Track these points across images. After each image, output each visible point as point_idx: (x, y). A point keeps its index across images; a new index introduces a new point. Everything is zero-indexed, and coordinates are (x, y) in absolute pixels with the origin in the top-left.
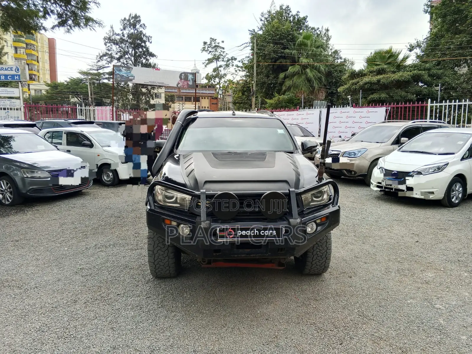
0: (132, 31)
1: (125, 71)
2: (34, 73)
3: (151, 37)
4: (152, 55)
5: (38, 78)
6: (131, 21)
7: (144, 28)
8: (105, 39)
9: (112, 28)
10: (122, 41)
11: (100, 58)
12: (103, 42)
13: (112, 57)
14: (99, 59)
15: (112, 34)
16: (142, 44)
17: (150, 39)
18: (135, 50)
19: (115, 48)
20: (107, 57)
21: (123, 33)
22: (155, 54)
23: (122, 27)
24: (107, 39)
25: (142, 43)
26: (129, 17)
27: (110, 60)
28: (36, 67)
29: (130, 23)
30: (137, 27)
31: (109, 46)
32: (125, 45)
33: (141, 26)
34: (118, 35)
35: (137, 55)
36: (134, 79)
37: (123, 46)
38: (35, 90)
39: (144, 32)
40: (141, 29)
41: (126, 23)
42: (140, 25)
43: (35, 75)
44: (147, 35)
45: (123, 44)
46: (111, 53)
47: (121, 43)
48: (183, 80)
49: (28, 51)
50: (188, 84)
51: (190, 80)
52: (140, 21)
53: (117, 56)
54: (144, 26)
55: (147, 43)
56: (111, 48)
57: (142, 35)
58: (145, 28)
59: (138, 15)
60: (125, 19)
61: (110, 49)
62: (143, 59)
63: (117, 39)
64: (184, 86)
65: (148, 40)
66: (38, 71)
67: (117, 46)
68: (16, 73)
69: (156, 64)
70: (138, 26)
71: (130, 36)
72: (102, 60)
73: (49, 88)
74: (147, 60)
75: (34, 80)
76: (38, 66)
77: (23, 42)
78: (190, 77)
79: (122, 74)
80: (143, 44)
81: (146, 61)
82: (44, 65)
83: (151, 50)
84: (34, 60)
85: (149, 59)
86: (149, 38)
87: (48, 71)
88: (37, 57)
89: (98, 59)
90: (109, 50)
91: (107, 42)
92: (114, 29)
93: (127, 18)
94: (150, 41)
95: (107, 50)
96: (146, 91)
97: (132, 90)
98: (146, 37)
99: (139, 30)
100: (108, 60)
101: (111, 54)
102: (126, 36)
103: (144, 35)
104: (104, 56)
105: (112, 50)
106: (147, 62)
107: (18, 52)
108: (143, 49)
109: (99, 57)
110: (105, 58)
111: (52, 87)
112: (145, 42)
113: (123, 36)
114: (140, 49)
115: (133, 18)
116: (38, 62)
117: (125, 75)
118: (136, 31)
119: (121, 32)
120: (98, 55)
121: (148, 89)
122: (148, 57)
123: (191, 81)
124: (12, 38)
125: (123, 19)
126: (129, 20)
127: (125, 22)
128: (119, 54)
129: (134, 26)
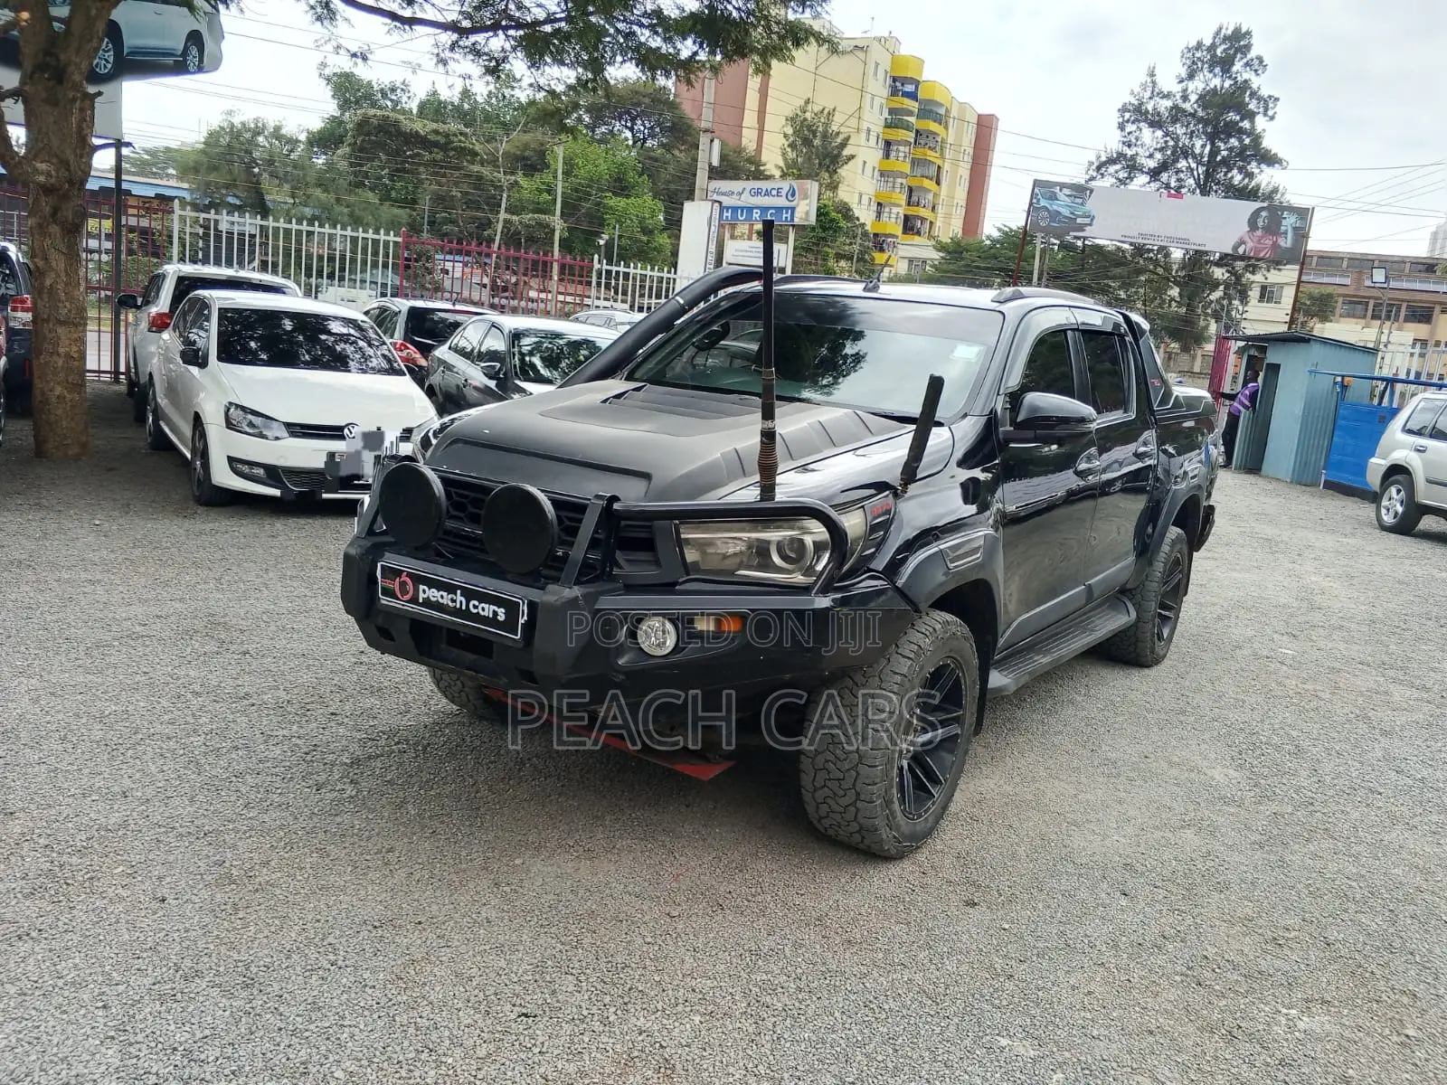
0: (1216, 82)
1: (1067, 198)
2: (923, 212)
3: (1277, 99)
4: (1269, 159)
5: (930, 228)
6: (1219, 51)
7: (1256, 71)
8: (1124, 110)
9: (1152, 74)
10: (1177, 114)
11: (1098, 168)
12: (1115, 119)
13: (1133, 167)
14: (1095, 174)
15: (1148, 94)
16: (1241, 124)
17: (1271, 105)
18: (1213, 144)
19: (1150, 138)
20: (1118, 167)
21: (1185, 90)
22: (1280, 155)
23: (1184, 72)
24: (1129, 111)
25: (1242, 120)
26: (1215, 38)
27: (1126, 175)
28: (930, 197)
29: (1214, 56)
30: (1234, 69)
31: (1130, 133)
32: (1187, 127)
33: (1247, 64)
34: (1167, 96)
35: (1219, 158)
36: (1090, 225)
37: (1180, 130)
38: (911, 261)
39: (1256, 82)
40: (1248, 75)
41: (1198, 58)
42: (1245, 61)
43: (923, 220)
44: (1264, 92)
45: (1178, 126)
46: (1134, 152)
47: (1175, 120)
48: (1259, 233)
49: (920, 153)
50: (1275, 246)
51: (1286, 233)
52: (1248, 47)
53: (1152, 164)
54: (1259, 65)
55: (1260, 122)
56: (1137, 139)
57: (1248, 93)
58: (1260, 72)
59: (1243, 31)
60: (1199, 46)
61: (1134, 141)
62: (1235, 171)
63: (1162, 110)
64: (1260, 251)
65: (1261, 110)
66: (933, 208)
67: (1159, 133)
68: (787, 204)
69: (1281, 188)
70: (1238, 66)
71: (1206, 99)
72: (1102, 174)
73: (942, 254)
74: (1250, 175)
75: (918, 233)
76: (936, 195)
77: (908, 127)
78: (1289, 221)
79: (1055, 207)
80: (1246, 124)
81: (1244, 179)
82: (954, 191)
83: (1267, 143)
84: (927, 177)
85: (1256, 171)
86: (1267, 103)
87: (959, 208)
88: (939, 167)
89: (1091, 172)
90: (1129, 146)
91: (1128, 121)
92: (1158, 79)
93: (1208, 42)
94: (1270, 113)
95: (1124, 143)
96: (1227, 275)
97: (1177, 272)
98: (1259, 99)
99: (1239, 78)
100: (1121, 177)
101: (1133, 158)
102: (1193, 98)
103: (1253, 94)
104: (1111, 161)
105: (1139, 143)
106: (1246, 180)
107: (893, 154)
108: (1241, 141)
109: (1094, 167)
110: (1112, 169)
111: (949, 253)
112: (1251, 116)
113: (1185, 98)
114: (1232, 140)
115: (1226, 39)
116: (938, 183)
117: (1065, 212)
118: (1228, 83)
119: (1176, 88)
120: (1094, 159)
121: (1233, 272)
122: (1253, 167)
123: (1290, 235)
124: (883, 118)
125: (1193, 43)
126: (1212, 48)
127: (1198, 54)
128: (1158, 156)
129: (1225, 64)
